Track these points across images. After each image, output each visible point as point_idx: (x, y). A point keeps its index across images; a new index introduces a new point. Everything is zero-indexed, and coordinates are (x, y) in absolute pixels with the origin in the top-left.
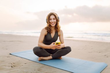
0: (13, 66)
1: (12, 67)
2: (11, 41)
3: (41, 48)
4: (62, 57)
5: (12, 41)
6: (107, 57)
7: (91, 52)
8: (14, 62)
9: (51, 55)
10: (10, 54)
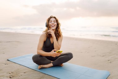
0: (12, 77)
1: (10, 78)
2: (7, 42)
3: (41, 56)
4: (64, 64)
5: (9, 42)
6: (111, 62)
7: (94, 56)
8: (13, 71)
9: (52, 62)
10: (8, 60)
